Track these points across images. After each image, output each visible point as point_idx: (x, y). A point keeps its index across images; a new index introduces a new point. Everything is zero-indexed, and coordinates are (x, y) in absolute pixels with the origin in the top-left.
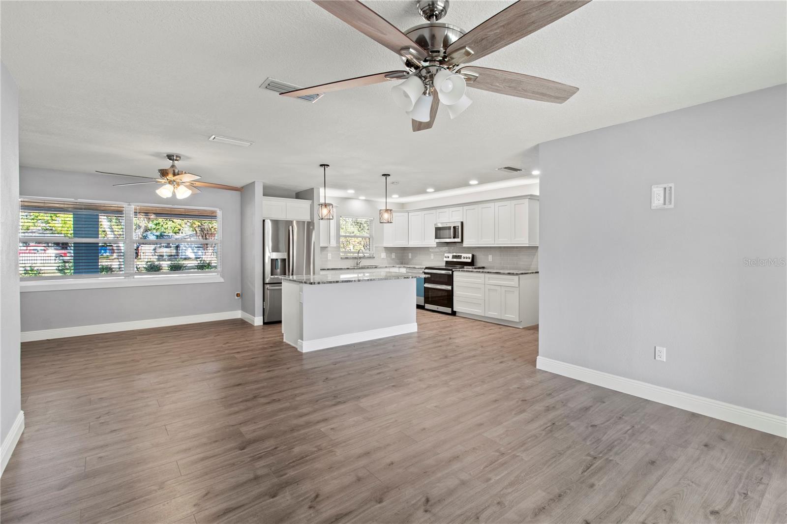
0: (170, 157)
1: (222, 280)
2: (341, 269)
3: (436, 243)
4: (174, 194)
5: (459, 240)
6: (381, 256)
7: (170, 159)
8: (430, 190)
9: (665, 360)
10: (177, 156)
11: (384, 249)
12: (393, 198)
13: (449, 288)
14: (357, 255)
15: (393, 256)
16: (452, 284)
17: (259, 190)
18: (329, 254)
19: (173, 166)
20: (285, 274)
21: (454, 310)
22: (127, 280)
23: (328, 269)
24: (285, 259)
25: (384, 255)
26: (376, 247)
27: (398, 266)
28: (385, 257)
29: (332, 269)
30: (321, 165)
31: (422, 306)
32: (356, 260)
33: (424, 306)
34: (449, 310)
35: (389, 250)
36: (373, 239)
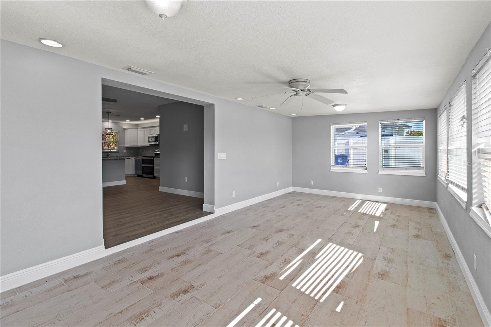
3: (149, 145)
5: (158, 143)
6: (123, 152)
13: (152, 166)
14: (107, 150)
16: (153, 164)
21: (155, 176)
25: (125, 151)
27: (131, 156)
28: (126, 152)
32: (107, 154)
33: (142, 175)
34: (152, 176)
36: (118, 143)
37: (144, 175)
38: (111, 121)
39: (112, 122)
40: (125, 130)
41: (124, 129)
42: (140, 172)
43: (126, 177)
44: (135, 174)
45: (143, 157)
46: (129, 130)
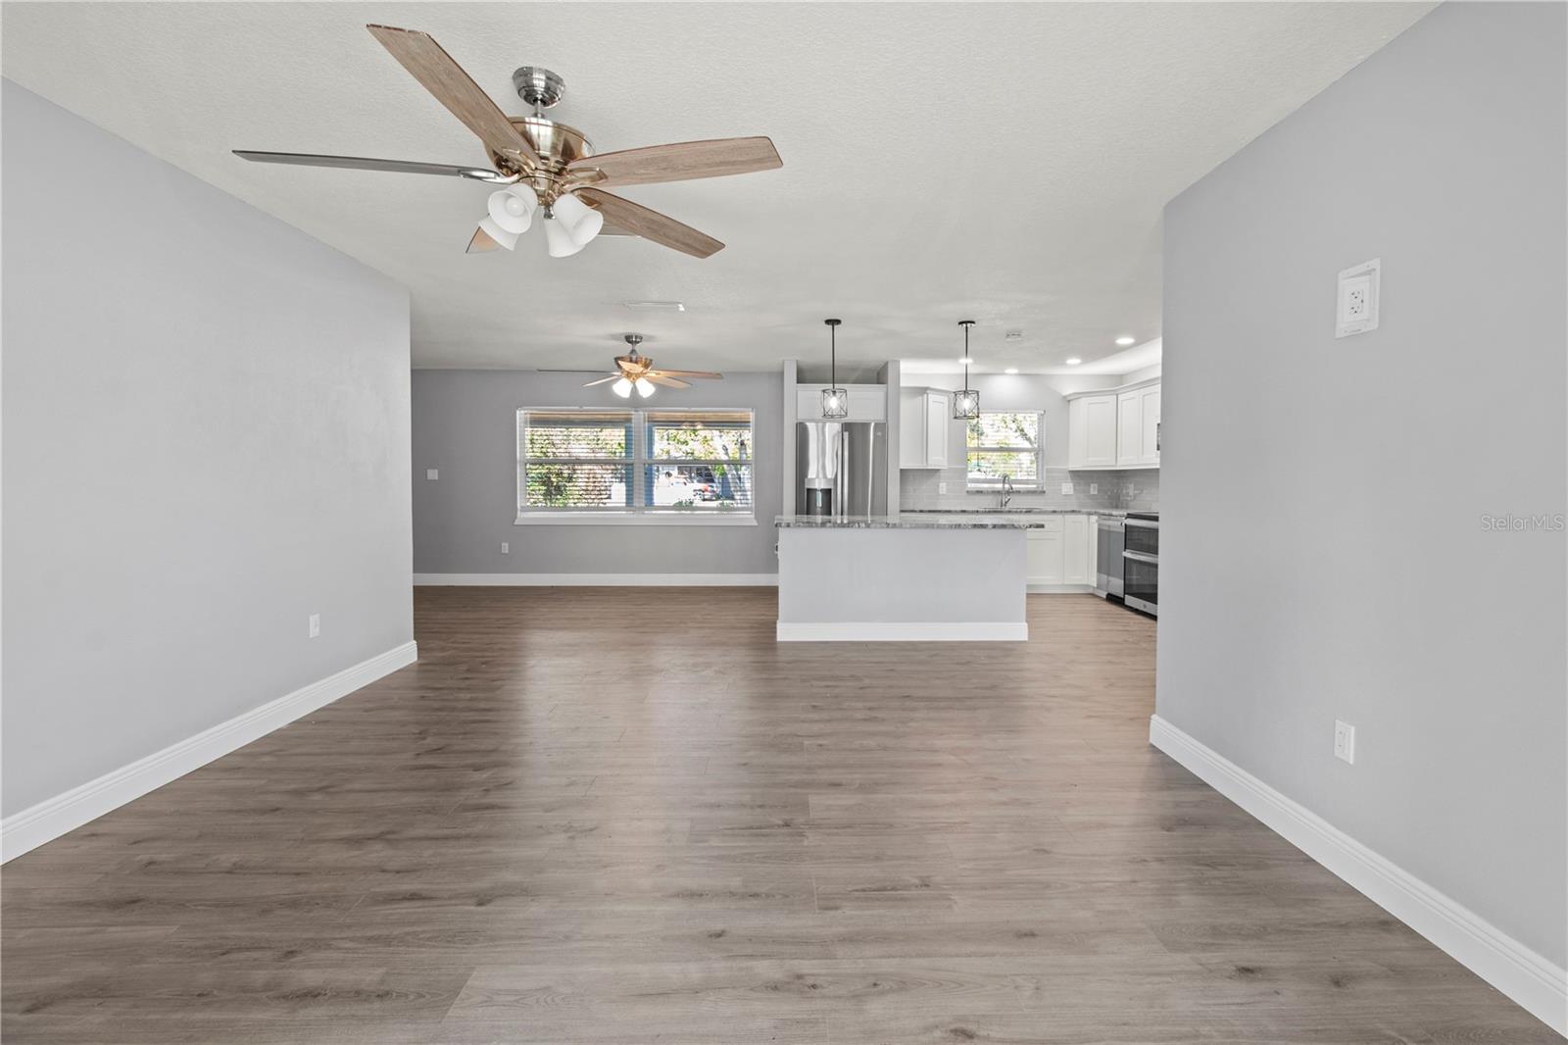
0: (628, 339)
1: (755, 523)
2: (949, 512)
4: (634, 390)
6: (1061, 490)
7: (629, 342)
8: (1125, 341)
9: (1351, 762)
10: (636, 337)
11: (1069, 475)
12: (1071, 366)
15: (1093, 490)
17: (790, 376)
18: (941, 485)
19: (633, 351)
20: (830, 514)
22: (635, 516)
23: (921, 511)
24: (830, 490)
25: (1068, 488)
26: (1048, 471)
28: (1071, 492)
29: (930, 511)
30: (828, 322)
31: (1121, 598)
33: (1123, 599)
35: (1081, 477)
37: (1130, 600)
38: (1014, 371)
39: (1016, 375)
40: (1069, 401)
41: (1065, 397)
42: (1117, 586)
43: (1028, 594)
44: (1099, 587)
45: (1130, 516)
46: (1084, 401)
